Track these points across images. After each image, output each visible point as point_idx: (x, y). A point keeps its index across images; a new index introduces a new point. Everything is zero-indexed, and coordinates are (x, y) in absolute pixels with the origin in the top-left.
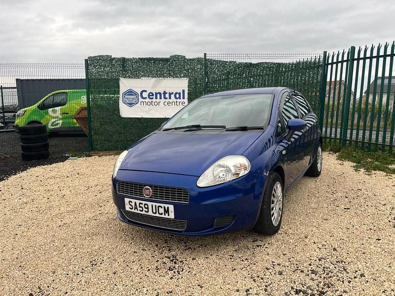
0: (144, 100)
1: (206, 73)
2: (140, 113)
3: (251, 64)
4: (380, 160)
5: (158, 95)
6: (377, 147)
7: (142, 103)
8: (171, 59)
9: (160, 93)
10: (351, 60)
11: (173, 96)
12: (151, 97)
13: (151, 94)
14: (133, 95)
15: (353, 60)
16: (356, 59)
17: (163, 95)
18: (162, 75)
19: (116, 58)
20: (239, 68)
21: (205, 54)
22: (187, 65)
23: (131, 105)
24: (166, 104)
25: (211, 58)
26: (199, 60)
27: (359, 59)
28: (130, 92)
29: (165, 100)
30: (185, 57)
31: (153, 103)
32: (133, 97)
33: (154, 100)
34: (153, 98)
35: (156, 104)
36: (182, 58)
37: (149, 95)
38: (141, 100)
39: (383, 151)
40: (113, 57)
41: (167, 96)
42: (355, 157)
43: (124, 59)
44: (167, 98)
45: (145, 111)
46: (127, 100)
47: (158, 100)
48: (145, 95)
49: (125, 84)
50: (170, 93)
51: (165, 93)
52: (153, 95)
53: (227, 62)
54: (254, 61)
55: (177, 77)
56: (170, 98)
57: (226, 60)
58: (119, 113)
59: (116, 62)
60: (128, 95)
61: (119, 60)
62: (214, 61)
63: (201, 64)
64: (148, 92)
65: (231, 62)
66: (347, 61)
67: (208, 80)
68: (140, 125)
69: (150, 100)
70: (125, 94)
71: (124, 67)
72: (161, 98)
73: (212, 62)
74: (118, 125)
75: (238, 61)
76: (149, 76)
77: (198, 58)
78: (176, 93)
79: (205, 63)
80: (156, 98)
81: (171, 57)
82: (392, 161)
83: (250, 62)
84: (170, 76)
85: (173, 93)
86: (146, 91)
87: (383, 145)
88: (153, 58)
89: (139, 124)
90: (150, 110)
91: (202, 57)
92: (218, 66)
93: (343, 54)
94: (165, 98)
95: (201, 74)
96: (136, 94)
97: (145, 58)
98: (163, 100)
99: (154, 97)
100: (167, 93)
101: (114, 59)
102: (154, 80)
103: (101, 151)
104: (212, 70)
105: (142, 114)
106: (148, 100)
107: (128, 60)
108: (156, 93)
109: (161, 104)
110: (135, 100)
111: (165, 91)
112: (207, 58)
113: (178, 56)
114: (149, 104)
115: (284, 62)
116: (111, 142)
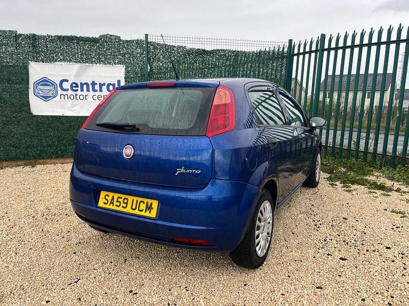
0: (65, 93)
1: (149, 60)
2: (60, 110)
3: (204, 51)
4: (355, 170)
5: (85, 87)
6: (350, 153)
7: (62, 96)
8: (101, 39)
9: (87, 84)
10: (321, 50)
11: (104, 88)
12: (74, 88)
13: (74, 85)
14: (49, 85)
15: (323, 50)
16: (326, 50)
17: (91, 86)
18: (89, 60)
19: (24, 35)
20: (189, 55)
21: (147, 36)
22: (122, 49)
23: (46, 98)
24: (95, 98)
25: (154, 40)
26: (138, 42)
27: (329, 49)
28: (45, 82)
29: (95, 93)
30: (120, 37)
31: (78, 97)
32: (48, 88)
33: (79, 93)
34: (77, 90)
35: (82, 97)
36: (115, 39)
37: (72, 87)
38: (60, 92)
39: (357, 158)
40: (18, 33)
41: (97, 87)
42: (326, 166)
43: (34, 36)
44: (96, 91)
45: (68, 107)
46: (40, 92)
47: (85, 93)
48: (66, 85)
49: (37, 71)
50: (100, 84)
51: (94, 84)
52: (77, 86)
53: (175, 47)
54: (209, 48)
55: (110, 63)
56: (101, 90)
57: (174, 45)
58: (30, 109)
59: (23, 39)
60: (42, 85)
61: (27, 37)
62: (158, 44)
63: (141, 47)
64: (70, 82)
65: (179, 47)
66: (316, 51)
67: (151, 69)
68: (60, 126)
69: (74, 93)
70: (37, 83)
71: (34, 46)
72: (88, 90)
73: (156, 46)
74: (28, 125)
75: (189, 46)
76: (70, 61)
77: (138, 40)
78: (109, 85)
79: (147, 47)
80: (82, 90)
81: (100, 36)
82: (369, 171)
83: (203, 48)
84: (100, 61)
85: (104, 84)
86: (67, 81)
87: (357, 151)
88: (76, 37)
89: (58, 124)
90: (74, 106)
91: (142, 39)
92: (163, 51)
93: (311, 43)
94: (94, 90)
95: (141, 61)
96: (53, 84)
97: (64, 37)
98: (91, 93)
99: (79, 89)
100: (96, 84)
101: (20, 35)
102: (78, 66)
103: (6, 160)
104: (155, 57)
105: (63, 111)
106: (70, 92)
107: (40, 37)
108: (81, 83)
109: (89, 98)
110: (51, 93)
111: (93, 82)
112: (149, 40)
113: (111, 36)
114: (72, 97)
115: (243, 51)
116: (19, 148)
